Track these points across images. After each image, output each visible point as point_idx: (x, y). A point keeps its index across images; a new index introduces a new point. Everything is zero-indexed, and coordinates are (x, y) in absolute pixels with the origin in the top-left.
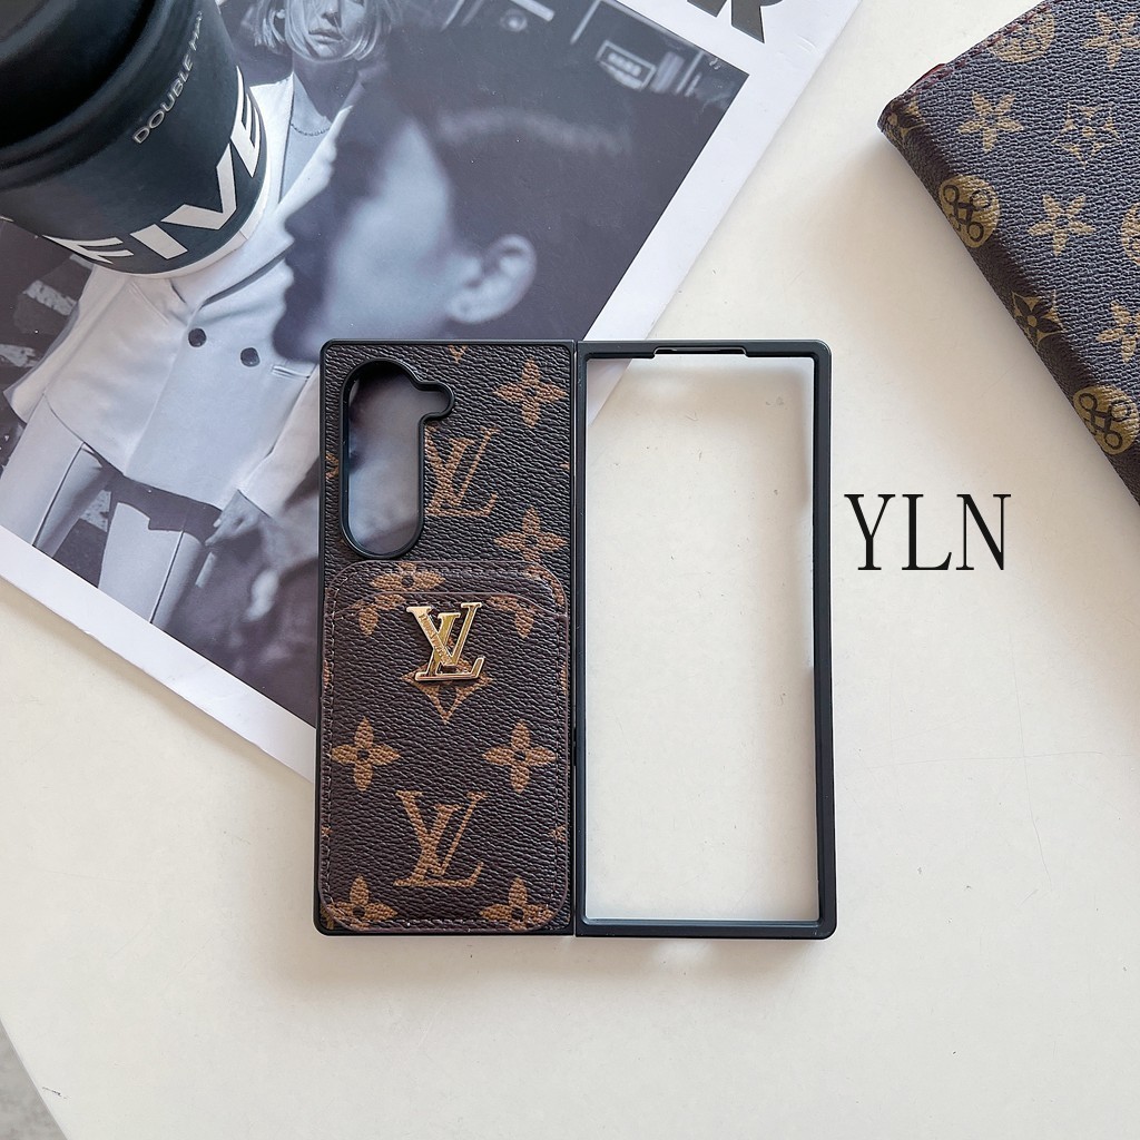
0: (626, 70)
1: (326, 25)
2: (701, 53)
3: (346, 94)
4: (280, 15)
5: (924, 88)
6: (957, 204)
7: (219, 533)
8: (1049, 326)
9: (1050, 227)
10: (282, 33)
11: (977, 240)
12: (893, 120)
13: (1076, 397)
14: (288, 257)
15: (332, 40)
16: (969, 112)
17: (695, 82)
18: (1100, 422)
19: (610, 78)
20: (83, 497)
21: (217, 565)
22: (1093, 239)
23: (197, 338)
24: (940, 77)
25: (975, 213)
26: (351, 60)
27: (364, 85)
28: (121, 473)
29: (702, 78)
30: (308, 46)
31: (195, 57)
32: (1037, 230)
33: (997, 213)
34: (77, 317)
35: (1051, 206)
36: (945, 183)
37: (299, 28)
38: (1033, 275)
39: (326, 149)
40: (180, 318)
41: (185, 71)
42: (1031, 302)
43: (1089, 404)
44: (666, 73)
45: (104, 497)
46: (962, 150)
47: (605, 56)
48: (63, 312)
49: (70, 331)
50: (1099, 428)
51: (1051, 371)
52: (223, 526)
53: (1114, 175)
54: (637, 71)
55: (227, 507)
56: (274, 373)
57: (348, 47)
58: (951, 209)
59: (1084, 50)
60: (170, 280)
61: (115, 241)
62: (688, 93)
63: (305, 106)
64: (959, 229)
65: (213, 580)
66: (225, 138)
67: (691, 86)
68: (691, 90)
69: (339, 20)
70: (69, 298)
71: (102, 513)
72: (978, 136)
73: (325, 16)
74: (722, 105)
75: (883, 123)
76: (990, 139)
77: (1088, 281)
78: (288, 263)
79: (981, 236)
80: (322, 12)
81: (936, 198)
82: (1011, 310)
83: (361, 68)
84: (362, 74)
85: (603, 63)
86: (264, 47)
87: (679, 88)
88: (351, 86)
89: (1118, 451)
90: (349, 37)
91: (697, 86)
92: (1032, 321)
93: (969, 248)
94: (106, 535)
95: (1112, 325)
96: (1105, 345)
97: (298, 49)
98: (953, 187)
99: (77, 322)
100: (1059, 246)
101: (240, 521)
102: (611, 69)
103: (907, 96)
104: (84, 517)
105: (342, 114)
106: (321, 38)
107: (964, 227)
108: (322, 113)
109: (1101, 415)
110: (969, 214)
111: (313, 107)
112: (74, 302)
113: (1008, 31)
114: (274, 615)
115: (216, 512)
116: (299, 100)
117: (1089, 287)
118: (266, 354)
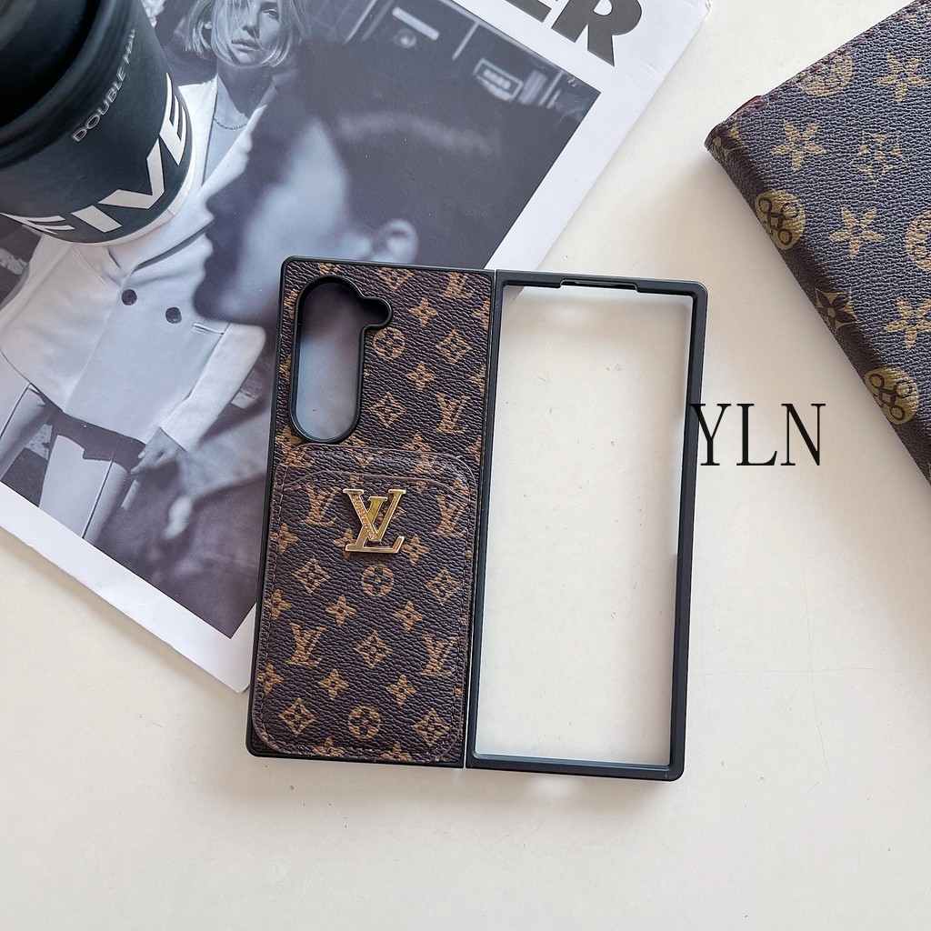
0: (498, 84)
1: (246, 36)
2: (562, 72)
3: (261, 96)
4: (207, 26)
5: (743, 116)
6: (770, 214)
7: (142, 464)
8: (843, 317)
9: (847, 235)
10: (209, 42)
11: (787, 244)
12: (718, 142)
13: (867, 377)
14: (208, 231)
15: (251, 49)
16: (781, 137)
17: (555, 97)
18: (887, 398)
19: (485, 91)
20: (28, 429)
21: (141, 490)
22: (882, 245)
23: (129, 297)
24: (757, 107)
25: (785, 222)
26: (267, 67)
27: (277, 88)
28: (61, 410)
29: (562, 93)
30: (231, 53)
31: (128, 68)
32: (836, 237)
33: (803, 222)
34: (26, 278)
35: (848, 217)
36: (760, 196)
37: (223, 38)
38: (833, 274)
39: (243, 141)
40: (115, 280)
41: (118, 82)
42: (831, 297)
43: (878, 382)
44: (531, 89)
45: (46, 430)
46: (775, 169)
47: (481, 72)
48: (16, 271)
49: (20, 289)
50: (886, 403)
51: (847, 353)
52: (146, 457)
53: (900, 192)
54: (507, 85)
55: (150, 441)
56: (193, 329)
57: (265, 55)
58: (765, 218)
59: (877, 87)
60: (108, 247)
61: (58, 218)
62: (549, 106)
63: (227, 105)
64: (772, 234)
65: (136, 504)
66: (154, 134)
67: (551, 100)
68: (551, 103)
69: (257, 32)
70: (20, 260)
71: (43, 444)
72: (788, 157)
73: (245, 28)
74: (578, 117)
75: (709, 143)
76: (798, 160)
77: (878, 280)
78: (209, 237)
79: (790, 241)
80: (244, 24)
81: (752, 207)
82: (814, 303)
83: (274, 74)
84: (276, 79)
85: (479, 78)
86: (194, 53)
87: (542, 101)
88: (266, 89)
89: (901, 422)
90: (266, 47)
91: (557, 100)
92: (831, 312)
93: (779, 250)
94: (47, 462)
95: (897, 318)
96: (891, 334)
97: (223, 56)
98: (768, 200)
99: (27, 281)
100: (854, 251)
101: (161, 454)
102: (486, 83)
103: (730, 123)
104: (28, 446)
105: (257, 112)
106: (242, 46)
107: (776, 233)
108: (241, 110)
109: (887, 392)
110: (781, 221)
111: (233, 105)
112: (25, 264)
113: (814, 70)
114: (187, 534)
115: (141, 446)
116: (221, 99)
117: (879, 286)
118: (187, 313)
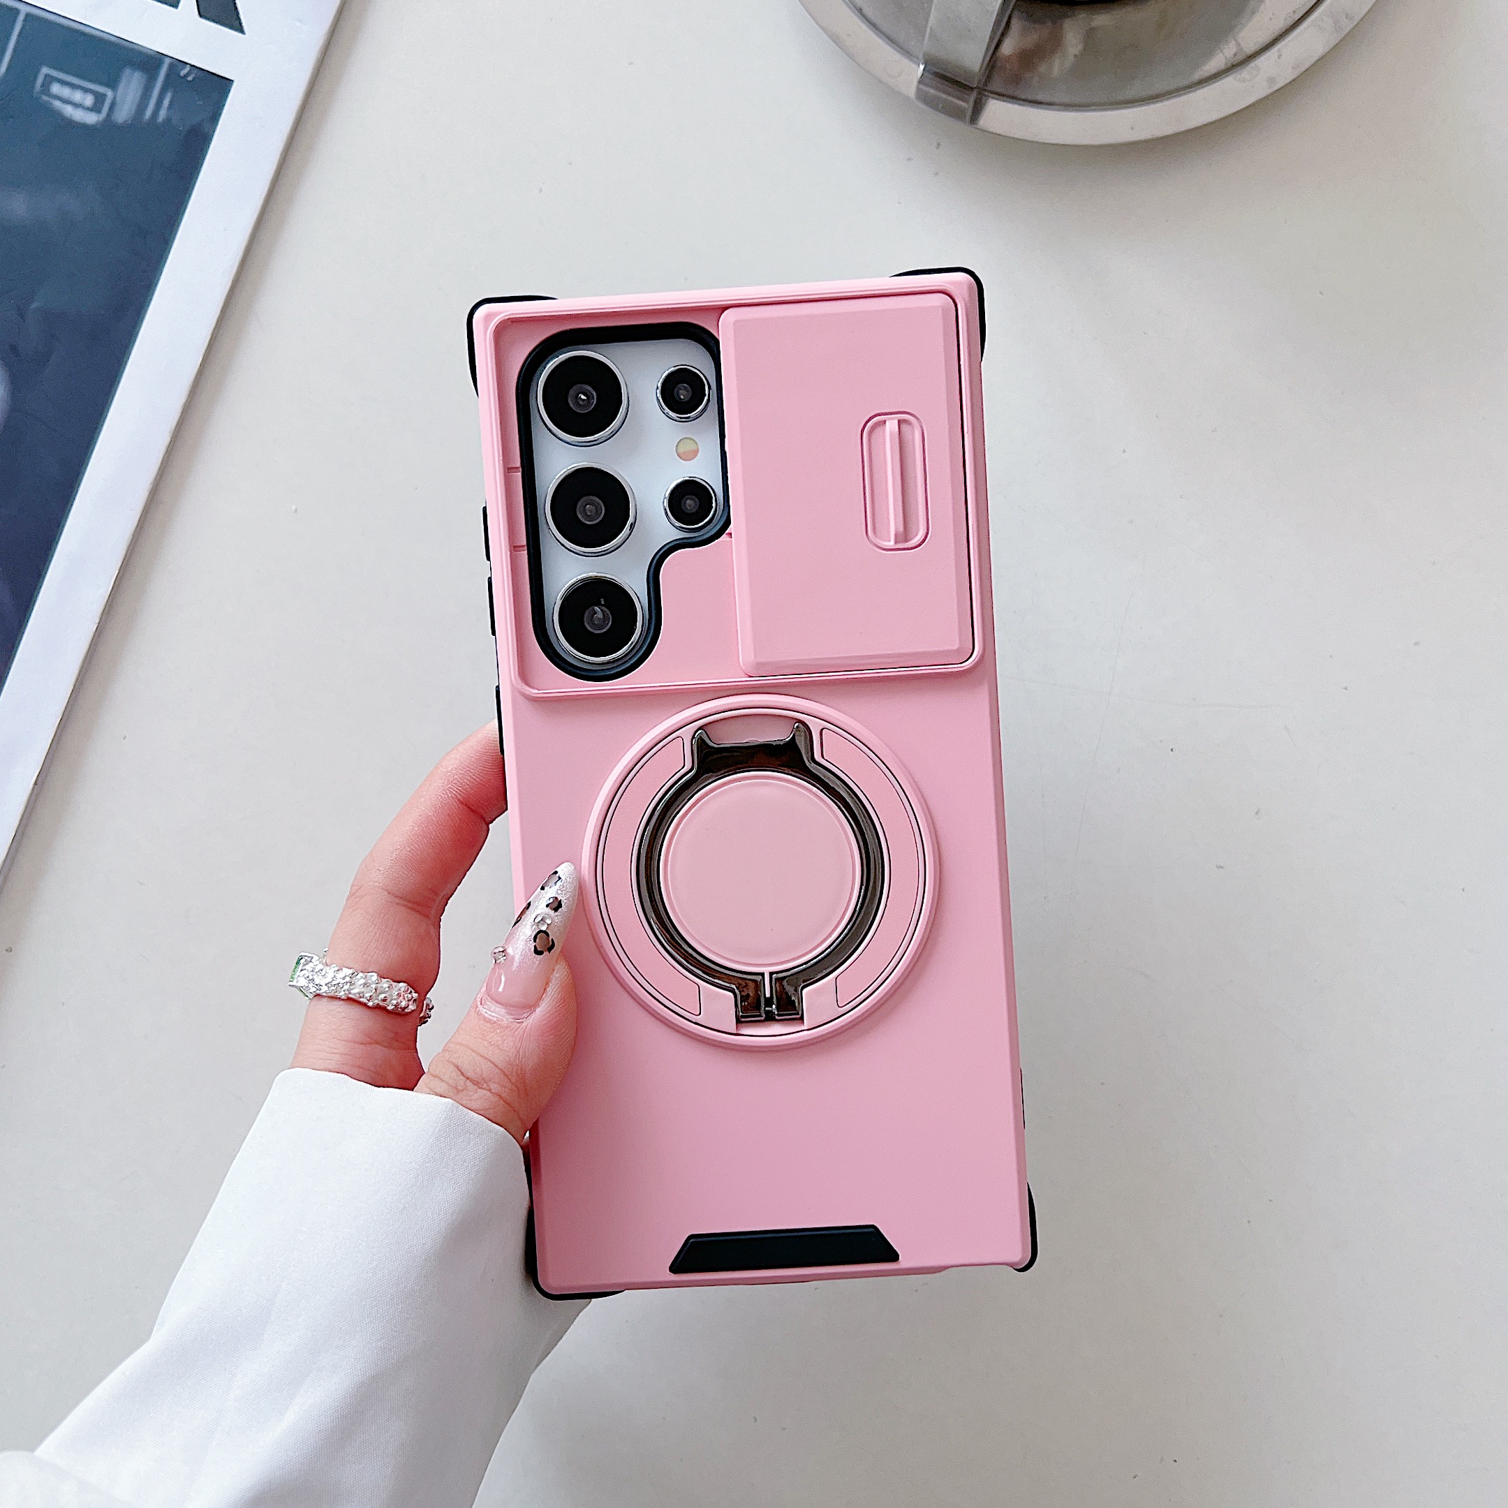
0: (75, 102)
2: (167, 61)
17: (166, 102)
29: (175, 95)
44: (128, 96)
47: (46, 88)
54: (89, 100)
62: (160, 119)
67: (161, 108)
68: (163, 114)
74: (207, 125)
87: (148, 113)
91: (170, 108)
102: (57, 104)
